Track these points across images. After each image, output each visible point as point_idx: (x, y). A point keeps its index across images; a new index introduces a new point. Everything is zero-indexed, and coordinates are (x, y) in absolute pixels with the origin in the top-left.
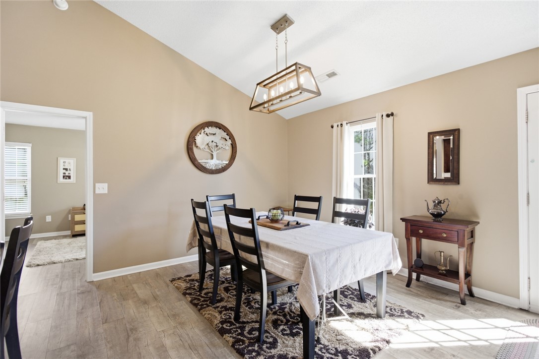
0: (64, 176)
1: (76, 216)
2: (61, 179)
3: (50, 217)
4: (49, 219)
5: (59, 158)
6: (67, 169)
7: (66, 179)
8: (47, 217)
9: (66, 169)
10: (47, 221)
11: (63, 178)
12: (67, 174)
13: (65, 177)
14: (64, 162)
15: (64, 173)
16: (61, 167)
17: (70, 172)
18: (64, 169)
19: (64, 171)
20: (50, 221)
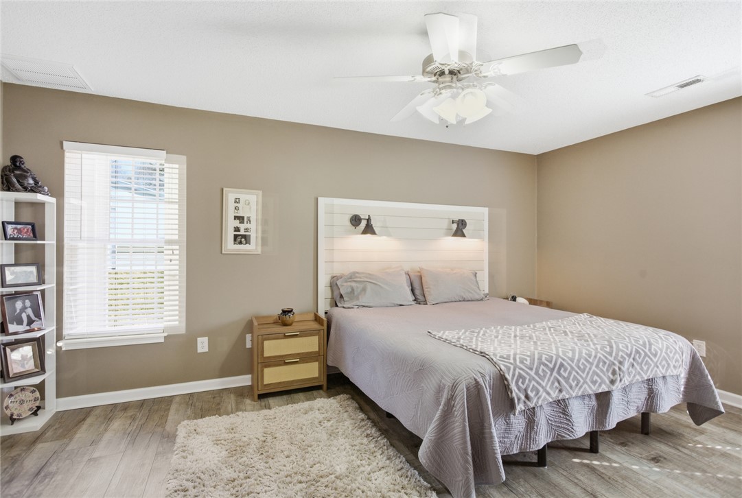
0: (236, 237)
1: (266, 343)
2: (230, 246)
3: (205, 339)
4: (203, 345)
5: (225, 189)
6: (243, 218)
7: (241, 243)
8: (200, 340)
9: (240, 219)
10: (200, 350)
11: (235, 240)
12: (242, 232)
13: (239, 240)
14: (237, 201)
15: (237, 229)
16: (230, 213)
17: (248, 226)
18: (236, 218)
19: (237, 223)
20: (206, 349)
